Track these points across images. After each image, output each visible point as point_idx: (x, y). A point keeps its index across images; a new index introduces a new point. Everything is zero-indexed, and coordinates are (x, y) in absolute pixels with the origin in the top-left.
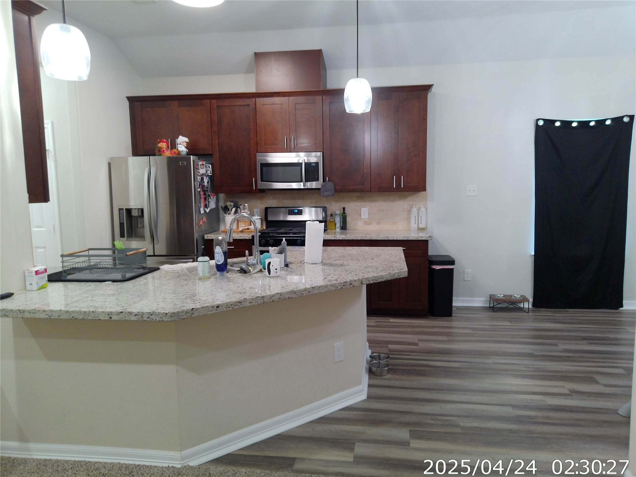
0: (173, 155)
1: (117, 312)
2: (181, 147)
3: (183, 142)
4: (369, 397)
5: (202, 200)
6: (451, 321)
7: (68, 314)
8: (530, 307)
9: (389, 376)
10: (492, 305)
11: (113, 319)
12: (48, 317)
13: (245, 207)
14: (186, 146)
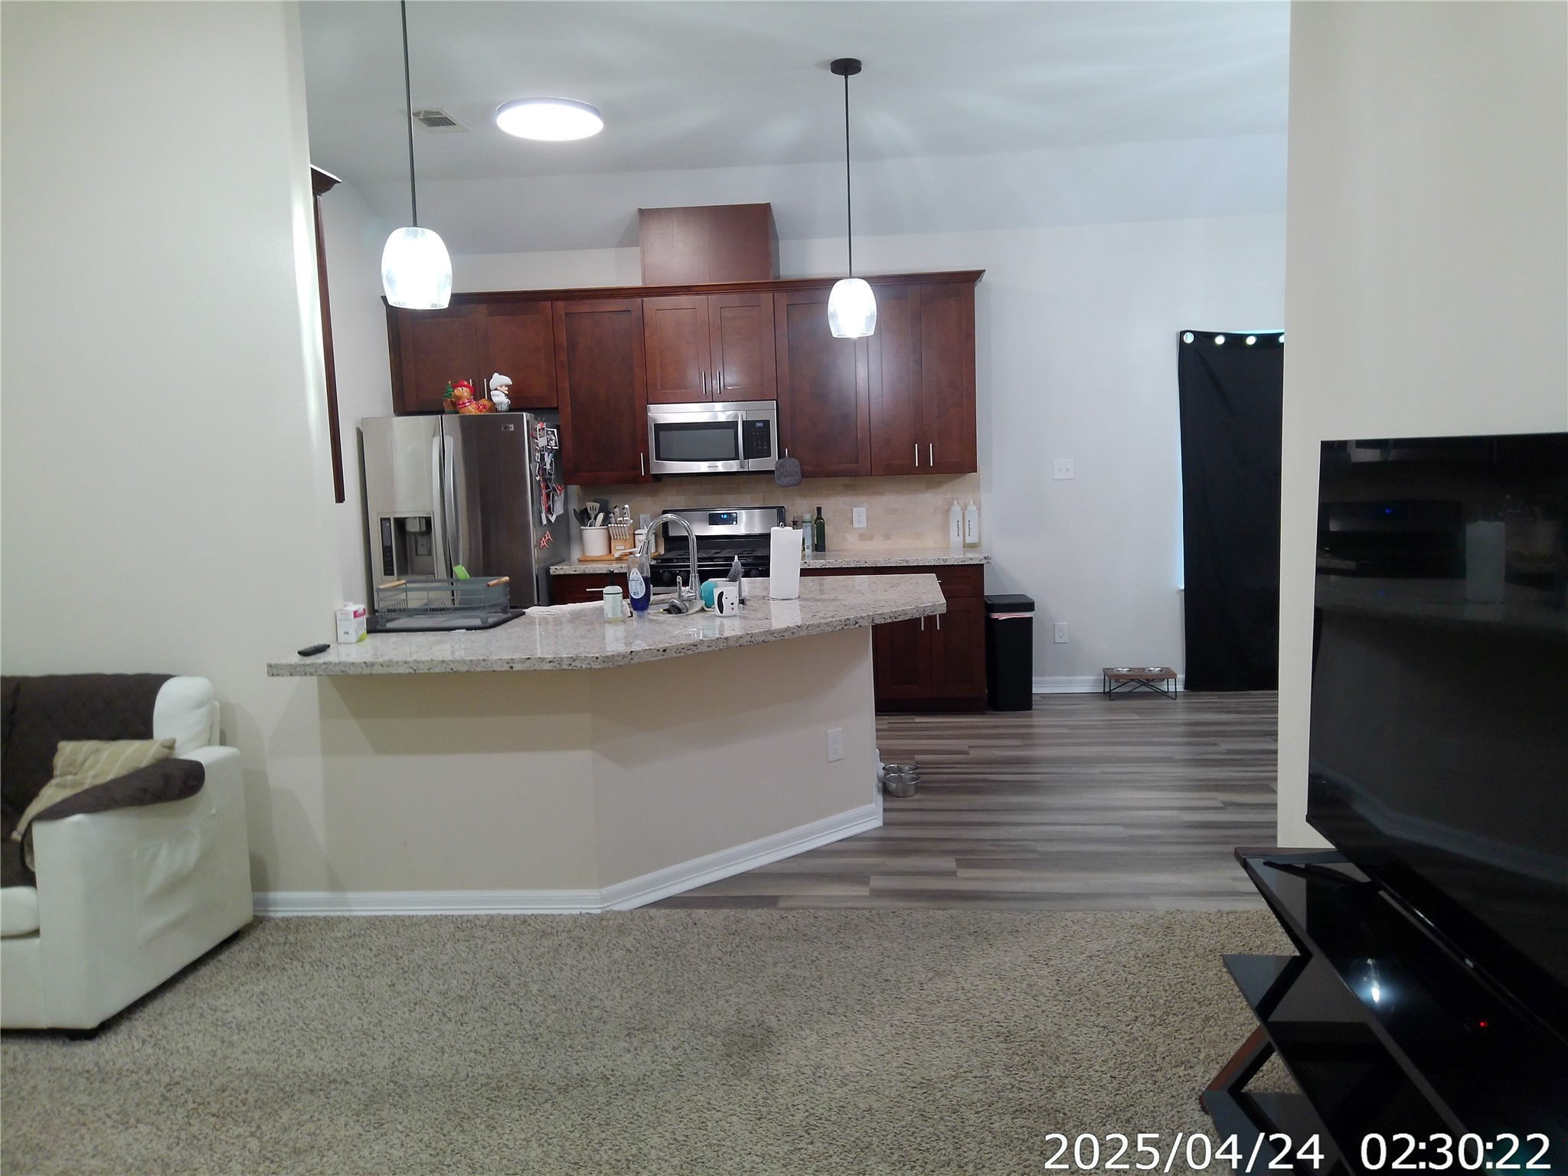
0: (481, 411)
1: (522, 659)
2: (498, 395)
3: (501, 386)
4: (887, 824)
5: (544, 498)
6: (1031, 716)
7: (444, 665)
8: (1180, 688)
9: (918, 796)
10: (1107, 690)
11: (514, 669)
12: (412, 671)
13: (625, 511)
14: (507, 393)
